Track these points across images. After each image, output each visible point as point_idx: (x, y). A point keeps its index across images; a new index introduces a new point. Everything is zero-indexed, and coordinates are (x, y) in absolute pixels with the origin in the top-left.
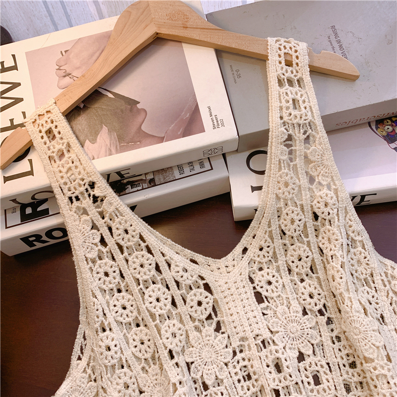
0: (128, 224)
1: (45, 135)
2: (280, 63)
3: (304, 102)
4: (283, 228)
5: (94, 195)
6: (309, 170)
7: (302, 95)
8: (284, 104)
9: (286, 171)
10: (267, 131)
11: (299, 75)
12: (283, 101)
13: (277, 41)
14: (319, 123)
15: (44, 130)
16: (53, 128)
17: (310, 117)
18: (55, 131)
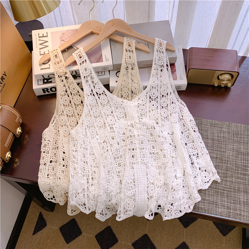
0: (75, 87)
1: (54, 56)
2: (127, 45)
3: (133, 57)
4: (122, 94)
5: (66, 76)
6: (132, 78)
7: (132, 55)
8: (127, 57)
9: (125, 77)
10: (121, 64)
11: (132, 49)
12: (127, 56)
13: (127, 38)
14: (136, 64)
15: (54, 55)
16: (57, 55)
17: (134, 62)
18: (58, 56)
